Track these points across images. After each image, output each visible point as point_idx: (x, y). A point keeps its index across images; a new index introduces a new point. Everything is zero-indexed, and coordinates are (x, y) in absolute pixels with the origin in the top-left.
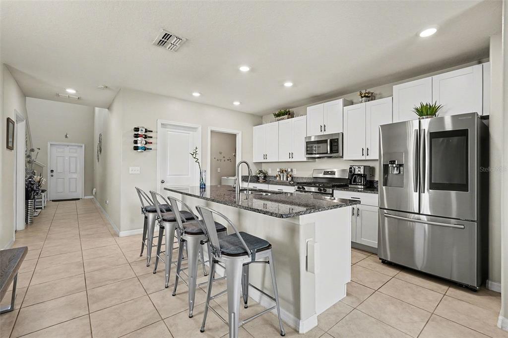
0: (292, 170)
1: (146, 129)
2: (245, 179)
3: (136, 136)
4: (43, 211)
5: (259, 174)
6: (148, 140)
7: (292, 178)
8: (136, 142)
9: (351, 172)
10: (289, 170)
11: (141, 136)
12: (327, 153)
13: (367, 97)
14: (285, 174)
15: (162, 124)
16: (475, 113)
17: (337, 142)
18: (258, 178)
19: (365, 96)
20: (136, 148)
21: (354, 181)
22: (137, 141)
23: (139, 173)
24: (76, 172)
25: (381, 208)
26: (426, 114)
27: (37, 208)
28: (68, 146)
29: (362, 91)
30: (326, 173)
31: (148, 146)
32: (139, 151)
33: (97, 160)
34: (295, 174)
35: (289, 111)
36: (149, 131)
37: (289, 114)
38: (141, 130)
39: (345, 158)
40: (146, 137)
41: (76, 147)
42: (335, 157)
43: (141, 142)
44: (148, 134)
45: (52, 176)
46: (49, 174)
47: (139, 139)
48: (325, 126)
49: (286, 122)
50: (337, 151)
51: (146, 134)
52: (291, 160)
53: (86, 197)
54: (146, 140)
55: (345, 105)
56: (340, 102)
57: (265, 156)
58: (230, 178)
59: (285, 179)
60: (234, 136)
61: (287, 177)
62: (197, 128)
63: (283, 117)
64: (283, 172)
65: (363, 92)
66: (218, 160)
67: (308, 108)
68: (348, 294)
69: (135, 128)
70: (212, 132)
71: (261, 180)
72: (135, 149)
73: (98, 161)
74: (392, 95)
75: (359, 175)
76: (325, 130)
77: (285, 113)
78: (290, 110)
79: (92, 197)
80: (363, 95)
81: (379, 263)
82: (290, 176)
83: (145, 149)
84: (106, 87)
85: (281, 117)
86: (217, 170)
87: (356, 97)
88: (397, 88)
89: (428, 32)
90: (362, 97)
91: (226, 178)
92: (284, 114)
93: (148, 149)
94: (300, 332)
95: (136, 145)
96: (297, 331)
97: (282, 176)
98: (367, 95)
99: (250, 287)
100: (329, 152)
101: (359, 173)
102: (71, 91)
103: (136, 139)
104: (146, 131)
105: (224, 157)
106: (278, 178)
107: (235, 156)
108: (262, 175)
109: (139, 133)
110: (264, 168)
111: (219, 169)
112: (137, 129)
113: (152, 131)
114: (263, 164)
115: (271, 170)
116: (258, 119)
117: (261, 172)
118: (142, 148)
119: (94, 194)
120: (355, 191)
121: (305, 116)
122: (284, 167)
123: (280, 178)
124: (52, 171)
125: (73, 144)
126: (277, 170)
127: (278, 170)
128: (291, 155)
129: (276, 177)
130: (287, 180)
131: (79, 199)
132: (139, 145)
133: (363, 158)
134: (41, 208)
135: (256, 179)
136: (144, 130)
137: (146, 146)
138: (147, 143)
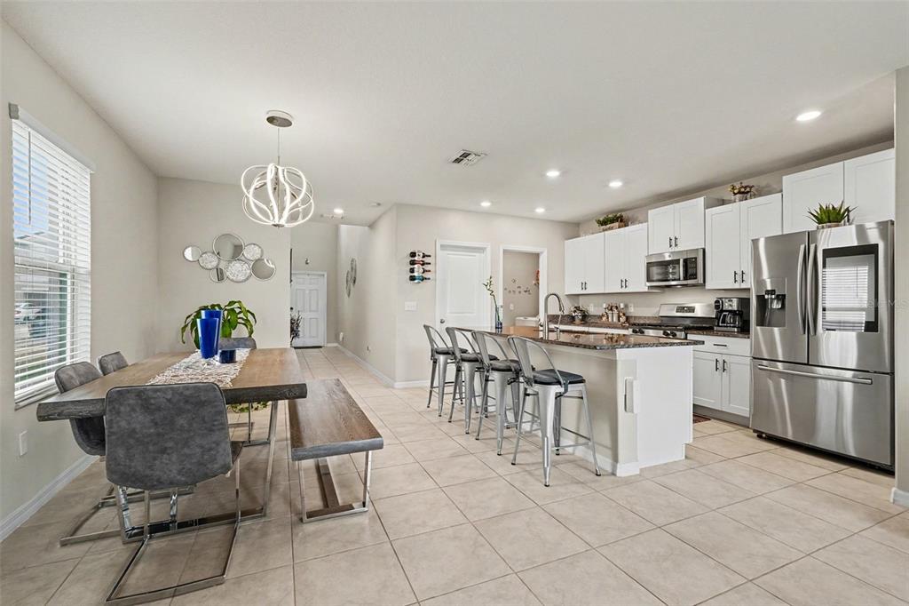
0: (626, 306)
2: (553, 319)
3: (413, 263)
5: (575, 312)
6: (426, 267)
7: (627, 318)
8: (412, 271)
9: (717, 307)
10: (622, 306)
11: (418, 262)
12: (679, 280)
13: (743, 193)
14: (615, 311)
15: (441, 246)
16: (887, 222)
17: (696, 262)
18: (573, 318)
19: (740, 192)
20: (413, 278)
21: (724, 322)
22: (413, 269)
23: (416, 310)
24: (317, 311)
25: (754, 358)
26: (826, 220)
28: (308, 275)
29: (735, 184)
30: (681, 309)
31: (425, 275)
32: (416, 281)
33: (346, 295)
34: (632, 311)
35: (621, 216)
36: (427, 256)
37: (621, 221)
38: (418, 255)
39: (708, 286)
40: (423, 264)
41: (315, 277)
42: (694, 285)
43: (418, 270)
44: (426, 260)
47: (416, 266)
48: (676, 239)
49: (617, 233)
50: (694, 276)
51: (423, 259)
52: (624, 290)
53: (329, 345)
54: (423, 267)
55: (707, 206)
56: (701, 201)
57: (584, 285)
58: (530, 319)
59: (615, 319)
60: (537, 256)
61: (619, 317)
62: (485, 248)
63: (612, 225)
64: (611, 309)
65: (738, 186)
66: (510, 292)
67: (649, 212)
68: (686, 457)
69: (411, 253)
70: (505, 251)
71: (577, 321)
72: (411, 280)
73: (349, 295)
74: (781, 191)
75: (730, 311)
76: (676, 245)
77: (615, 219)
78: (623, 213)
79: (336, 345)
80: (736, 191)
81: (753, 437)
82: (624, 314)
83: (423, 279)
85: (608, 226)
86: (509, 307)
87: (726, 193)
88: (787, 180)
89: (809, 116)
90: (735, 194)
91: (522, 318)
92: (612, 221)
93: (426, 279)
94: (618, 475)
95: (412, 274)
96: (613, 474)
97: (610, 316)
98: (743, 190)
99: (562, 431)
100: (682, 278)
101: (730, 308)
103: (412, 267)
104: (424, 256)
105: (519, 287)
106: (604, 319)
107: (537, 284)
108: (578, 314)
109: (416, 259)
110: (582, 303)
111: (512, 305)
112: (413, 255)
113: (429, 256)
114: (581, 298)
115: (595, 306)
116: (573, 228)
117: (577, 308)
118: (419, 278)
119: (341, 339)
120: (720, 336)
121: (646, 224)
122: (613, 301)
123: (608, 318)
125: (315, 272)
126: (602, 306)
127: (604, 306)
128: (624, 283)
129: (601, 317)
130: (619, 321)
131: (320, 347)
132: (416, 274)
133: (737, 286)
135: (571, 320)
136: (422, 255)
137: (424, 275)
138: (424, 271)
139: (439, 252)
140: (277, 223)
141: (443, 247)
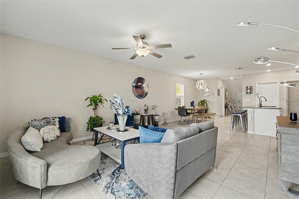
6: (251, 90)
8: (247, 91)
11: (249, 89)
23: (249, 101)
32: (248, 94)
40: (251, 89)
43: (249, 91)
44: (251, 88)
46: (238, 102)
69: (246, 87)
83: (250, 93)
93: (252, 93)
102: (232, 78)
104: (251, 87)
109: (248, 88)
113: (253, 87)
124: (239, 101)
136: (250, 87)
138: (251, 91)
139: (257, 86)
140: (202, 88)
141: (258, 84)
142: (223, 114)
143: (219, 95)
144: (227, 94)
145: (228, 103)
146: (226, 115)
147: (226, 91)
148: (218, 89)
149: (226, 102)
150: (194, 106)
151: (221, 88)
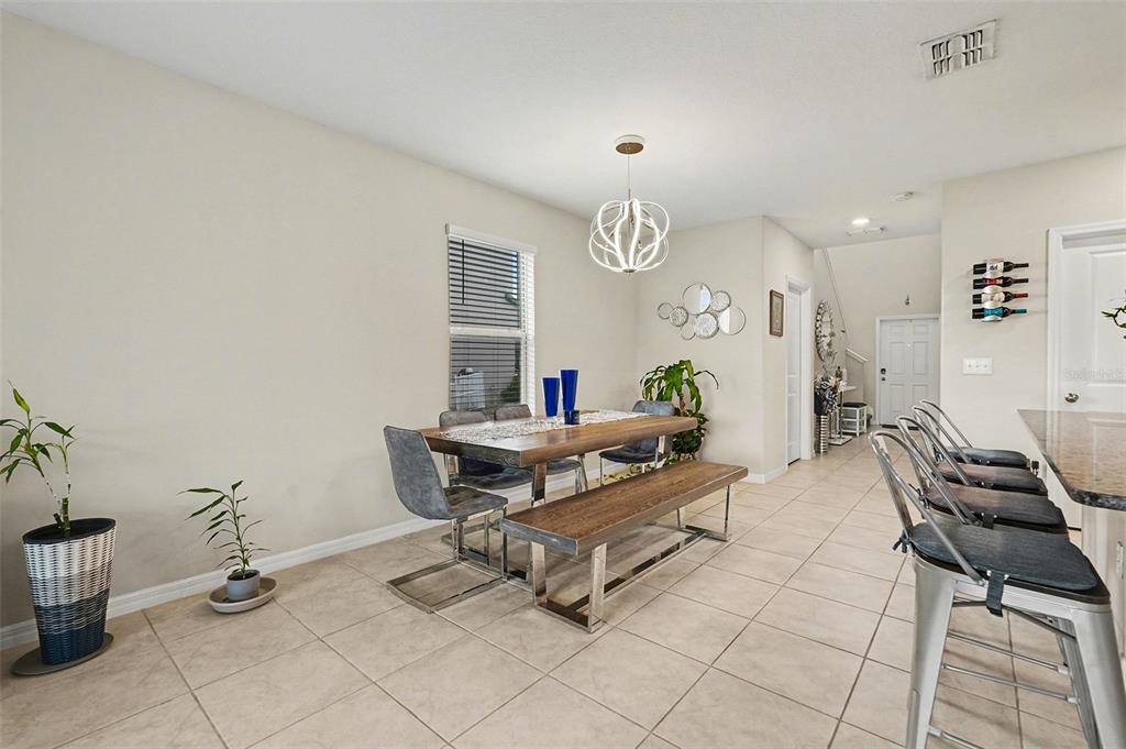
1: (1005, 264)
3: (979, 284)
4: (857, 439)
6: (1012, 289)
8: (977, 299)
11: (992, 282)
15: (1065, 239)
20: (979, 314)
22: (980, 296)
23: (990, 373)
27: (844, 433)
28: (911, 320)
31: (1011, 305)
32: (987, 318)
36: (1017, 266)
38: (992, 268)
40: (1007, 282)
41: (924, 323)
43: (992, 297)
44: (1014, 274)
45: (884, 379)
46: (879, 376)
47: (987, 290)
51: (1007, 274)
54: (1007, 289)
69: (975, 266)
72: (974, 317)
83: (1005, 313)
84: (911, 193)
93: (1014, 312)
95: (978, 306)
102: (860, 222)
103: (977, 292)
104: (1008, 267)
109: (988, 275)
112: (980, 269)
113: (1026, 265)
118: (993, 312)
124: (883, 370)
125: (922, 316)
132: (987, 305)
134: (855, 435)
136: (1001, 266)
137: (1006, 305)
138: (1009, 297)
139: (1060, 256)
140: (631, 268)
141: (1068, 241)
142: (805, 449)
143: (776, 330)
144: (826, 330)
145: (832, 381)
146: (818, 452)
147: (820, 310)
148: (771, 292)
149: (820, 377)
150: (575, 409)
151: (791, 288)
